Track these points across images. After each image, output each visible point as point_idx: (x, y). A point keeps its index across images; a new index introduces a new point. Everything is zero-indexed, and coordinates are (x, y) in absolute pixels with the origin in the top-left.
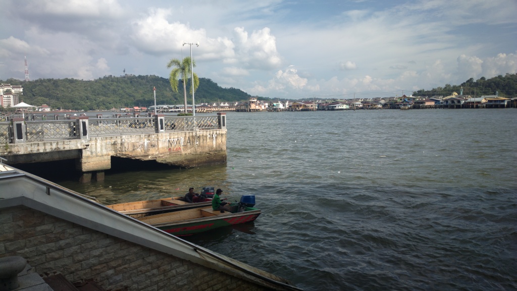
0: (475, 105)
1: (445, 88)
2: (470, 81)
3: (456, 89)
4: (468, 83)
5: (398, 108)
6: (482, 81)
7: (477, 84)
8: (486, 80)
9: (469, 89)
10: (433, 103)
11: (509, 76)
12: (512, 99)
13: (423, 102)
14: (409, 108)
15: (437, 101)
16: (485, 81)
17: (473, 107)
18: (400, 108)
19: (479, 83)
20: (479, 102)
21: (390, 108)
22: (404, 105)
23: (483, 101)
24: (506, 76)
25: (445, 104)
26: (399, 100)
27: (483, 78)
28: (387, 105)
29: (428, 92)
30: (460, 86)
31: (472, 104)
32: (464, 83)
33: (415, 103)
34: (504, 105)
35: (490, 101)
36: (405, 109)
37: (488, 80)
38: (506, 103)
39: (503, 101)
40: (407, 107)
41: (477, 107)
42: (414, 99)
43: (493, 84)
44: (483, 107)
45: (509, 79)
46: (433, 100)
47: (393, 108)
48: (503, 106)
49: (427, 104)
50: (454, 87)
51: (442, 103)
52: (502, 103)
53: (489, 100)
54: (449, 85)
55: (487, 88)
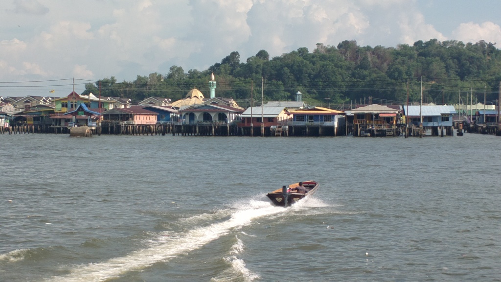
0: (263, 126)
1: (170, 76)
2: (232, 59)
3: (197, 80)
4: (227, 66)
5: (59, 131)
6: (261, 61)
7: (249, 69)
8: (270, 58)
9: (231, 83)
10: (151, 120)
11: (322, 51)
12: (349, 113)
13: (127, 116)
14: (95, 132)
15: (162, 114)
16: (268, 63)
17: (257, 133)
18: (66, 131)
19: (255, 66)
20: (272, 120)
21: (36, 131)
22: (78, 122)
23: (283, 116)
24: (316, 51)
25: (186, 121)
26: (60, 105)
27: (262, 54)
28: (25, 119)
29: (126, 84)
30: (207, 74)
31: (257, 124)
32: (217, 65)
33: (106, 116)
34: (332, 128)
35: (298, 117)
36: (82, 135)
37: (275, 59)
38: (336, 124)
39: (329, 117)
40: (87, 129)
41: (269, 133)
42: (100, 105)
43: (286, 70)
44: (284, 134)
45: (323, 58)
46: (150, 110)
47: (42, 132)
48: (329, 132)
49: (140, 120)
50: (193, 74)
51: (176, 119)
52: (328, 124)
53: (295, 115)
54: (179, 70)
55: (274, 81)
